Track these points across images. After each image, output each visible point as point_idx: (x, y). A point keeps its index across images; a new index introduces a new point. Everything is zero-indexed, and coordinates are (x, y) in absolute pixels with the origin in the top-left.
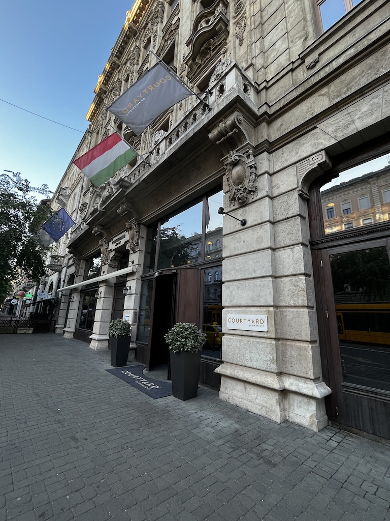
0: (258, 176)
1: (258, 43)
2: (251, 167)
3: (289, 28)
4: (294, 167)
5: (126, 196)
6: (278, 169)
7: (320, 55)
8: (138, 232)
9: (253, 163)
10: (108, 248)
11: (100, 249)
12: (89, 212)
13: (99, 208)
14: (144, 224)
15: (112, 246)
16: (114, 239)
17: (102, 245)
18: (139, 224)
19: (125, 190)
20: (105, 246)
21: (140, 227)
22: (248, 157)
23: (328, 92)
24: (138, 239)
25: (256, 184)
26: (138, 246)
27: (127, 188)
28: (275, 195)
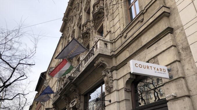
0: (113, 81)
1: (112, 21)
2: (110, 77)
3: (120, 19)
4: (123, 78)
5: (72, 83)
6: (119, 78)
7: (127, 34)
8: (80, 99)
9: (111, 75)
10: (69, 107)
11: (66, 107)
12: (59, 89)
13: (63, 88)
14: (82, 95)
15: (71, 106)
16: (72, 102)
17: (66, 105)
18: (80, 95)
19: (71, 80)
20: (68, 106)
21: (80, 97)
22: (108, 73)
23: (129, 50)
24: (80, 103)
25: (112, 84)
26: (80, 107)
27: (73, 79)
28: (119, 89)
